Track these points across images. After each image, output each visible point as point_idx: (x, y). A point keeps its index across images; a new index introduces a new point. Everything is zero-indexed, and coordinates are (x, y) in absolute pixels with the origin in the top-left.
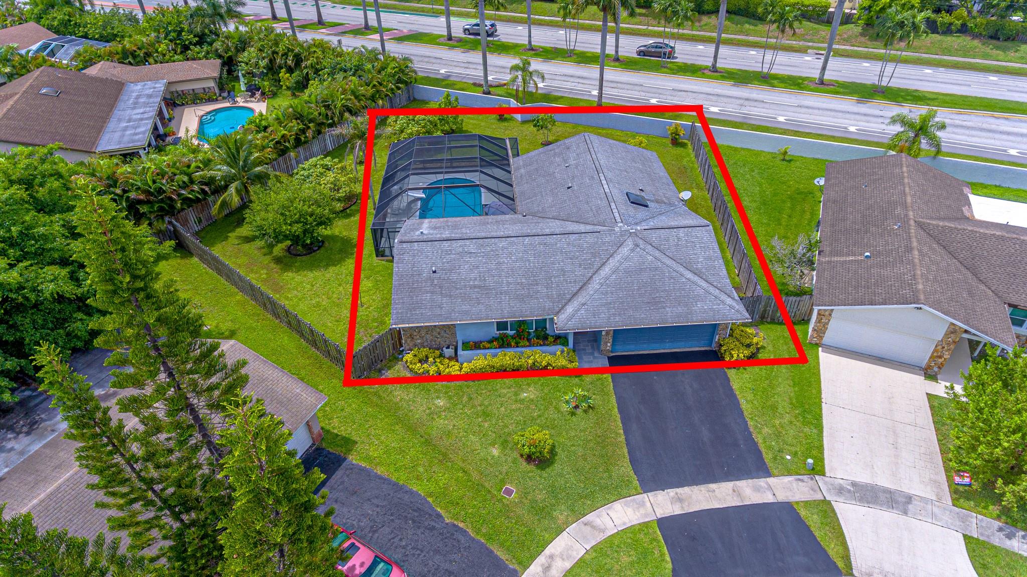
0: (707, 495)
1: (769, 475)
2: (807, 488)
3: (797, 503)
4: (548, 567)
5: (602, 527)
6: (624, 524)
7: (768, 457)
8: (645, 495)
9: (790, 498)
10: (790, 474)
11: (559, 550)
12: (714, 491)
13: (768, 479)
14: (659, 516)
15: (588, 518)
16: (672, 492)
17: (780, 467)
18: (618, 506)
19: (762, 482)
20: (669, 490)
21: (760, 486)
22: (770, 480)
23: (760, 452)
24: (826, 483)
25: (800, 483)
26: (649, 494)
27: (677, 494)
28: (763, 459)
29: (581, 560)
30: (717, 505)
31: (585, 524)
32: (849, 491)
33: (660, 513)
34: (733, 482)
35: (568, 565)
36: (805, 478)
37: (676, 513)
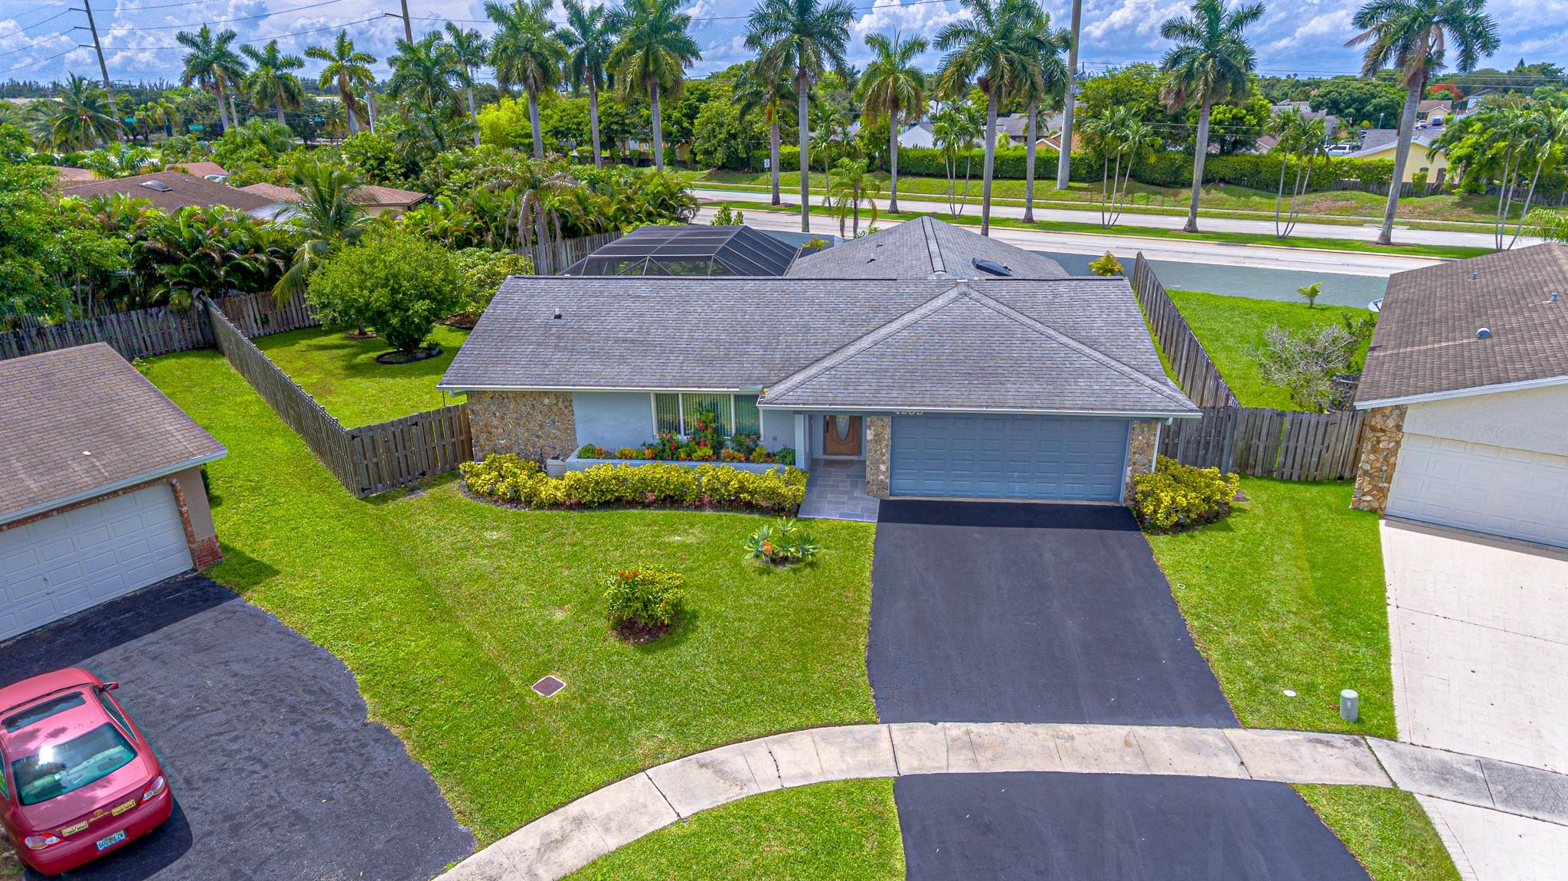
0: (1052, 745)
1: (1234, 723)
2: (1343, 761)
3: (1310, 787)
4: (557, 841)
5: (745, 775)
6: (805, 776)
7: (1232, 689)
8: (884, 728)
9: (1290, 776)
10: (1291, 726)
11: (608, 808)
12: (1072, 738)
13: (1228, 732)
14: (905, 771)
15: (717, 754)
16: (955, 729)
17: (1264, 710)
18: (803, 740)
19: (1210, 735)
20: (948, 725)
21: (1205, 743)
22: (1234, 734)
23: (1213, 680)
24: (1398, 755)
25: (1320, 748)
26: (894, 726)
27: (968, 733)
28: (1220, 693)
29: (657, 837)
30: (1071, 767)
31: (702, 766)
32: (1471, 779)
33: (908, 766)
34: (1127, 728)
35: (612, 843)
36: (1337, 739)
37: (951, 771)
